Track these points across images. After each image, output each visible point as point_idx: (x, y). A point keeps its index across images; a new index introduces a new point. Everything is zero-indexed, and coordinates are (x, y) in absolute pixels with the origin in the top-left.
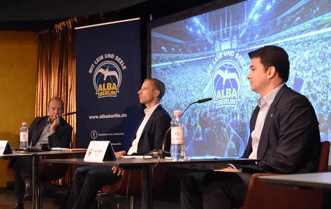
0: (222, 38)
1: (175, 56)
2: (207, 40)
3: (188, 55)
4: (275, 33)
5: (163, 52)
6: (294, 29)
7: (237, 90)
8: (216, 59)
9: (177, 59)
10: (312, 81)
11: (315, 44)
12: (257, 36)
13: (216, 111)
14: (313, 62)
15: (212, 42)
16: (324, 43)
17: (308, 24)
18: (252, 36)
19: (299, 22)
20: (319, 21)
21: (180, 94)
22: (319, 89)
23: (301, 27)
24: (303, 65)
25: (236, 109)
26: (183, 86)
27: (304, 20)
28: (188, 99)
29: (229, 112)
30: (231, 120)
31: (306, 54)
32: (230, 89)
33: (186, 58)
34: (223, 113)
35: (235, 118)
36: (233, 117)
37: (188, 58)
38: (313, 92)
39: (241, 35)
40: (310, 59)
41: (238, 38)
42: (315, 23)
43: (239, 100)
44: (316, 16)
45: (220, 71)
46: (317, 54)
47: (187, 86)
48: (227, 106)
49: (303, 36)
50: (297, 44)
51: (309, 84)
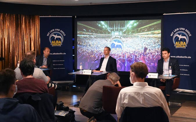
0: (115, 31)
1: (91, 34)
2: (108, 30)
3: (98, 34)
4: (137, 33)
5: (84, 31)
6: (145, 33)
7: (121, 49)
8: (112, 37)
9: (92, 35)
10: (150, 49)
11: (152, 38)
12: (130, 33)
13: (112, 55)
14: (151, 43)
15: (110, 31)
16: (155, 39)
17: (150, 32)
18: (128, 32)
19: (147, 31)
20: (153, 32)
21: (93, 47)
22: (153, 51)
23: (147, 33)
24: (148, 44)
25: (121, 54)
26: (95, 44)
27: (148, 31)
28: (98, 49)
29: (118, 55)
30: (119, 58)
31: (149, 41)
32: (118, 48)
33: (96, 35)
34: (115, 56)
35: (120, 58)
36: (119, 57)
37: (98, 35)
38: (151, 52)
39: (123, 31)
40: (150, 43)
41: (122, 32)
42: (152, 33)
43: (122, 52)
44: (153, 30)
45: (114, 42)
46: (153, 41)
47: (97, 45)
48: (116, 54)
49: (148, 35)
50: (146, 37)
51: (149, 49)
